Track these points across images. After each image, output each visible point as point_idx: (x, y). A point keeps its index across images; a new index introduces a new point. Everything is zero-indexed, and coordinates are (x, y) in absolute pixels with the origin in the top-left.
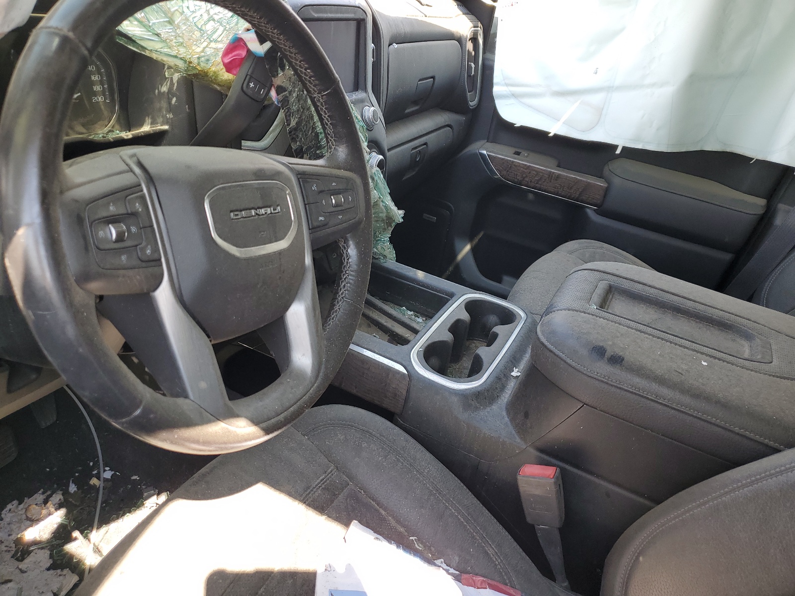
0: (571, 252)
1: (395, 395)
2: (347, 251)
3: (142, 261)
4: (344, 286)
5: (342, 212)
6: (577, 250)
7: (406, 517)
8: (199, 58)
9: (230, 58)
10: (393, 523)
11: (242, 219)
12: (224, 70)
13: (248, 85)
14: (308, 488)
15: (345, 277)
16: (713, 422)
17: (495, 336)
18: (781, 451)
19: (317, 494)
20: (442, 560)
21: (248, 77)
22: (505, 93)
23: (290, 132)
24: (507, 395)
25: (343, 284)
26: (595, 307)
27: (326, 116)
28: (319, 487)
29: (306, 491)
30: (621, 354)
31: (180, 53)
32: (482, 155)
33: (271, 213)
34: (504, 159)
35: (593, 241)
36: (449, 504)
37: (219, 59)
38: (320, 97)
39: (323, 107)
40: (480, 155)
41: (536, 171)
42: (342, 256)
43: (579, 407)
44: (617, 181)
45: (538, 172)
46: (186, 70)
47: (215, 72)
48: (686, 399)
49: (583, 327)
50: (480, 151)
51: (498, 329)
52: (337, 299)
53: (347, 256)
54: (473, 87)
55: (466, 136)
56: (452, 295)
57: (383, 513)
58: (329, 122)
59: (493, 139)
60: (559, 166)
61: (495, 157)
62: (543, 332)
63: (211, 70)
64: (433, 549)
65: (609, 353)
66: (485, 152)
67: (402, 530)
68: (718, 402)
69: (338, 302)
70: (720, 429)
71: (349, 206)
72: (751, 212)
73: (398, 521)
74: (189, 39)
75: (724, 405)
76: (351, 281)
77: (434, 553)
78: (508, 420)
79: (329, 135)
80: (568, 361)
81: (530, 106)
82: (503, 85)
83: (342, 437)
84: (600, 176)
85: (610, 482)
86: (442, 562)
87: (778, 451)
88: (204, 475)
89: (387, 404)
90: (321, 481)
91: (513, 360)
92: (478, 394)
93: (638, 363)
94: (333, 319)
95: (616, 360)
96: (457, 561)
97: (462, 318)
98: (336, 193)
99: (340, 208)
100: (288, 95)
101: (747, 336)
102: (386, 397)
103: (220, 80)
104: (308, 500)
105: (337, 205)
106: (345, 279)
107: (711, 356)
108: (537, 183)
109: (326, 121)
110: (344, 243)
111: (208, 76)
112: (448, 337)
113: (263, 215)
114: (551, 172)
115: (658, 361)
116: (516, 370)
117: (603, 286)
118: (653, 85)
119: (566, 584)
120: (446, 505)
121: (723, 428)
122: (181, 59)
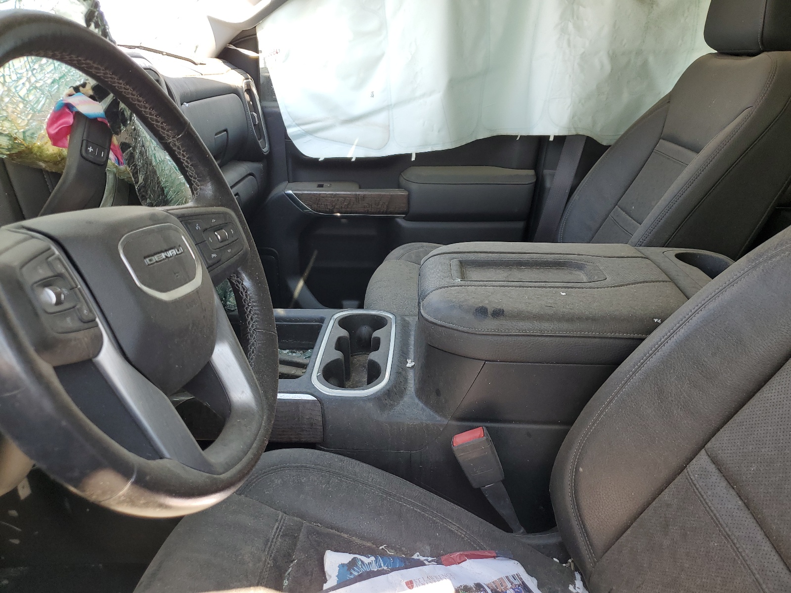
0: (399, 258)
1: (312, 424)
2: (242, 284)
3: (84, 322)
4: (252, 319)
5: (228, 246)
6: (403, 255)
7: (368, 531)
8: (24, 132)
9: (56, 128)
10: (358, 541)
11: (156, 264)
12: (50, 143)
13: (87, 151)
14: (268, 540)
15: (249, 310)
16: (590, 335)
17: (378, 341)
18: (644, 339)
19: (278, 543)
20: (418, 553)
21: (85, 142)
22: (299, 132)
23: (139, 190)
24: (412, 385)
25: (250, 317)
26: (459, 280)
27: (185, 158)
28: (278, 536)
29: (267, 545)
30: (499, 307)
31: (4, 129)
32: (289, 195)
33: (177, 254)
34: (311, 194)
35: (413, 243)
36: (402, 501)
37: (43, 132)
38: (175, 141)
39: (180, 150)
40: (288, 196)
41: (343, 197)
42: (239, 290)
43: (482, 366)
44: (414, 187)
45: (345, 197)
46: (9, 150)
47: (39, 147)
48: (565, 326)
49: (460, 297)
50: (286, 192)
51: (377, 334)
52: (249, 333)
53: (244, 289)
54: (261, 136)
55: (267, 182)
56: (322, 320)
57: (346, 536)
58: (189, 164)
59: (293, 179)
60: (360, 188)
61: (302, 194)
62: (427, 313)
63: (36, 145)
64: (404, 549)
65: (490, 310)
66: (290, 192)
67: (369, 544)
68: (587, 319)
69: (252, 336)
70: (597, 340)
71: (233, 239)
72: (527, 183)
73: (363, 538)
74: (13, 112)
75: (593, 319)
76: (257, 312)
77: (406, 553)
78: (422, 405)
79: (192, 177)
80: (460, 328)
81: (326, 139)
82: (294, 126)
83: (279, 482)
84: (399, 186)
85: (528, 422)
86: (418, 556)
87: (642, 340)
88: (154, 575)
89: (305, 437)
90: (277, 529)
91: (402, 355)
92: (388, 392)
93: (516, 310)
94: (253, 352)
95: (498, 313)
96: (429, 550)
97: (342, 335)
98: (218, 228)
99: (226, 243)
100: (132, 151)
101: (580, 267)
102: (303, 431)
103: (45, 156)
104: (272, 552)
105: (223, 240)
106: (250, 312)
107: (565, 287)
108: (347, 208)
109: (186, 164)
110: (238, 277)
111: (32, 153)
112: (338, 355)
113: (171, 257)
114: (356, 195)
115: (530, 303)
116: (409, 361)
117: (455, 263)
118: (423, 95)
119: (522, 530)
120: (399, 504)
121: (599, 338)
122: (7, 135)
